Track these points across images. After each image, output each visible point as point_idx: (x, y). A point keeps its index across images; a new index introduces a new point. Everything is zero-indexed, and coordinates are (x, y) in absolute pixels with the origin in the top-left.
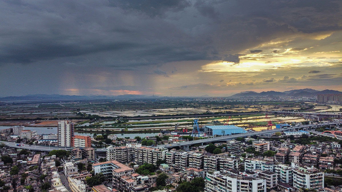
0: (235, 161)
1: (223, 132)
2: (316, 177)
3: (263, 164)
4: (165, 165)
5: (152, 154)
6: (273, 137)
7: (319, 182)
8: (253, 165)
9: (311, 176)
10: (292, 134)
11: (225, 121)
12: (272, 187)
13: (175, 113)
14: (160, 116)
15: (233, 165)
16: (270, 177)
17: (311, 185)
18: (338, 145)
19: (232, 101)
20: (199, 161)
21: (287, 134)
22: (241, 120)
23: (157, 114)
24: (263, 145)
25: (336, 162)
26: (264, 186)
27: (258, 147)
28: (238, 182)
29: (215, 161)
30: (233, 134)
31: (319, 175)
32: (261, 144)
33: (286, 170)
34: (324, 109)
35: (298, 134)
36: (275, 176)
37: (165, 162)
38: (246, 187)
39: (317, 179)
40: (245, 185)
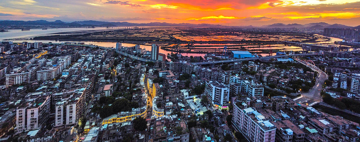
0: (226, 76)
1: (240, 55)
3: (238, 79)
4: (193, 75)
6: (269, 62)
8: (233, 79)
15: (224, 78)
16: (236, 88)
18: (302, 71)
25: (290, 82)
26: (228, 92)
28: (216, 88)
30: (245, 58)
31: (261, 89)
32: (252, 66)
33: (247, 84)
37: (194, 73)
39: (259, 91)
40: (219, 91)
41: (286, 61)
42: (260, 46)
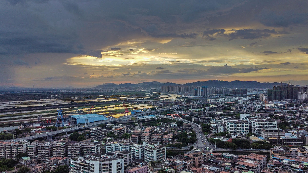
0: (97, 146)
1: (87, 120)
2: (161, 151)
3: (121, 145)
4: (26, 158)
5: (11, 148)
6: (129, 122)
7: (163, 154)
8: (112, 147)
9: (157, 151)
10: (143, 118)
11: (88, 110)
12: (128, 164)
13: (38, 105)
14: (20, 108)
15: (95, 149)
16: (126, 156)
17: (158, 158)
18: (175, 125)
19: (95, 92)
20: (63, 150)
21: (139, 119)
22: (103, 108)
23: (16, 106)
24: (121, 130)
25: (174, 138)
26: (122, 164)
27: (117, 131)
28: (100, 164)
29: (79, 148)
30: (95, 122)
31: (163, 149)
32: (119, 129)
33: (139, 148)
34: (166, 98)
35: (148, 118)
36: (131, 154)
37: (26, 155)
38: (107, 168)
39: (161, 152)
40: (106, 166)
41: (148, 119)
42: (104, 107)
